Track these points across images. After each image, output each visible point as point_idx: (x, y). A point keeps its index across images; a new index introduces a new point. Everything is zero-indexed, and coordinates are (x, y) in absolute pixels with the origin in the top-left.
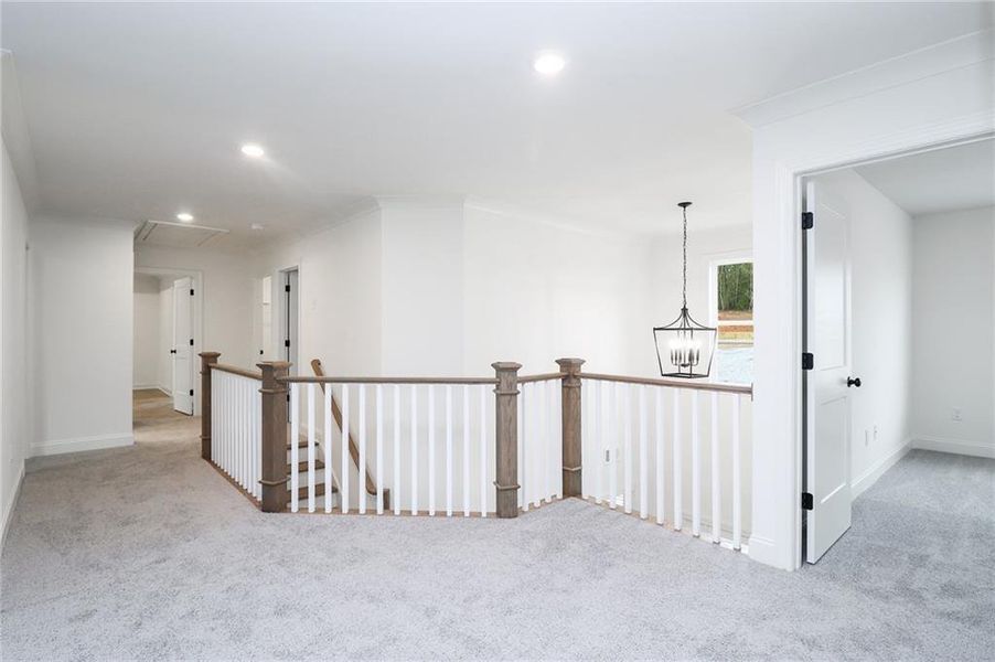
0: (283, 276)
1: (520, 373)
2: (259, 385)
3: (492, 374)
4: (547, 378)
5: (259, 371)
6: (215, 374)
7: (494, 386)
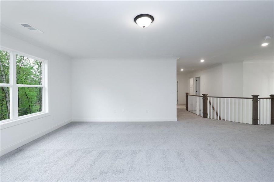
0: (196, 78)
1: (259, 97)
2: (202, 98)
3: (252, 97)
4: (266, 98)
5: (202, 95)
6: (189, 96)
7: (252, 99)
